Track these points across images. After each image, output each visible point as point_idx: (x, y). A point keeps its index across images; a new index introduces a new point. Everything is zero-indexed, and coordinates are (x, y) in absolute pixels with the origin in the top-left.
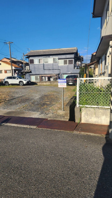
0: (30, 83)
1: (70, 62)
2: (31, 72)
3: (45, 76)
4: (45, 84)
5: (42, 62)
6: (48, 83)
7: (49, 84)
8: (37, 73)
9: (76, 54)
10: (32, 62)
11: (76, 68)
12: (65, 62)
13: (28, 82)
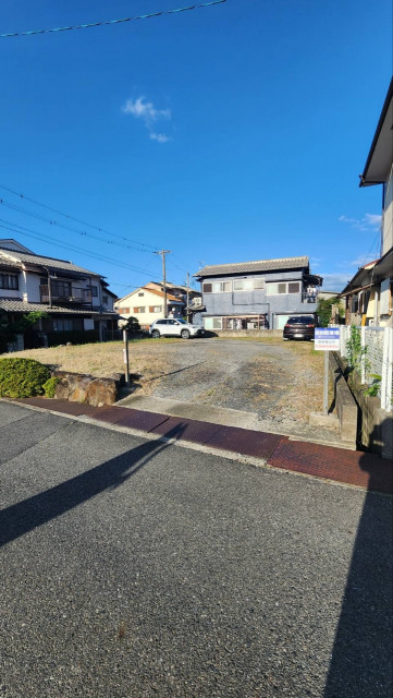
0: (203, 334)
1: (293, 288)
2: (204, 310)
3: (235, 320)
4: (234, 335)
5: (229, 289)
6: (243, 334)
7: (245, 335)
8: (219, 312)
9: (306, 270)
10: (208, 288)
11: (305, 301)
12: (281, 289)
13: (199, 331)
